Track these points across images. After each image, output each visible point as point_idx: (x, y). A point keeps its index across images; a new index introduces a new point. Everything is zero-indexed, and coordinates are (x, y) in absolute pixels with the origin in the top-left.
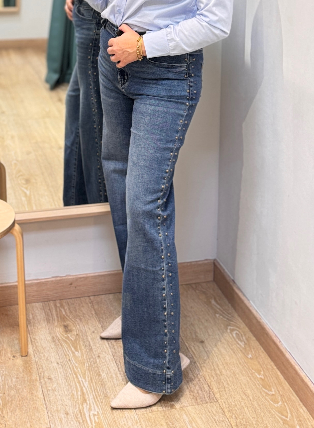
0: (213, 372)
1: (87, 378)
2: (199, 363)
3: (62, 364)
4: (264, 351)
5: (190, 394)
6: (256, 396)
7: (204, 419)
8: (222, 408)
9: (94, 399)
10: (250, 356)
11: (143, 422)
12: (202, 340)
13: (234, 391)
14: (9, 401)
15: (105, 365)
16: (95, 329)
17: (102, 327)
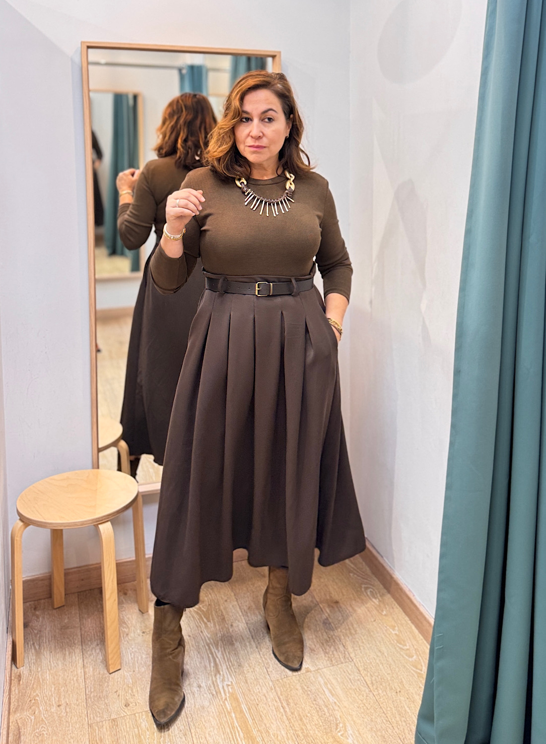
0: (348, 632)
1: (219, 648)
2: (334, 624)
3: (194, 636)
4: (398, 607)
5: (325, 656)
6: (391, 652)
7: (339, 680)
8: (357, 667)
9: (227, 668)
10: (384, 613)
13: (369, 649)
15: (238, 634)
16: (228, 598)
17: (235, 595)
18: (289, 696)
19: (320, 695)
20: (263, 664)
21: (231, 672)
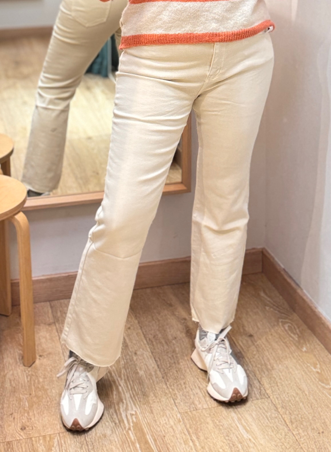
0: (264, 367)
1: (122, 376)
2: (248, 358)
4: (320, 343)
6: (313, 391)
7: (254, 416)
8: (274, 404)
9: (131, 398)
10: (304, 349)
11: (186, 421)
12: (251, 334)
13: (288, 386)
14: (36, 402)
15: (143, 362)
16: (131, 325)
17: (139, 323)
18: (199, 429)
19: (234, 431)
20: (170, 395)
21: (135, 401)
